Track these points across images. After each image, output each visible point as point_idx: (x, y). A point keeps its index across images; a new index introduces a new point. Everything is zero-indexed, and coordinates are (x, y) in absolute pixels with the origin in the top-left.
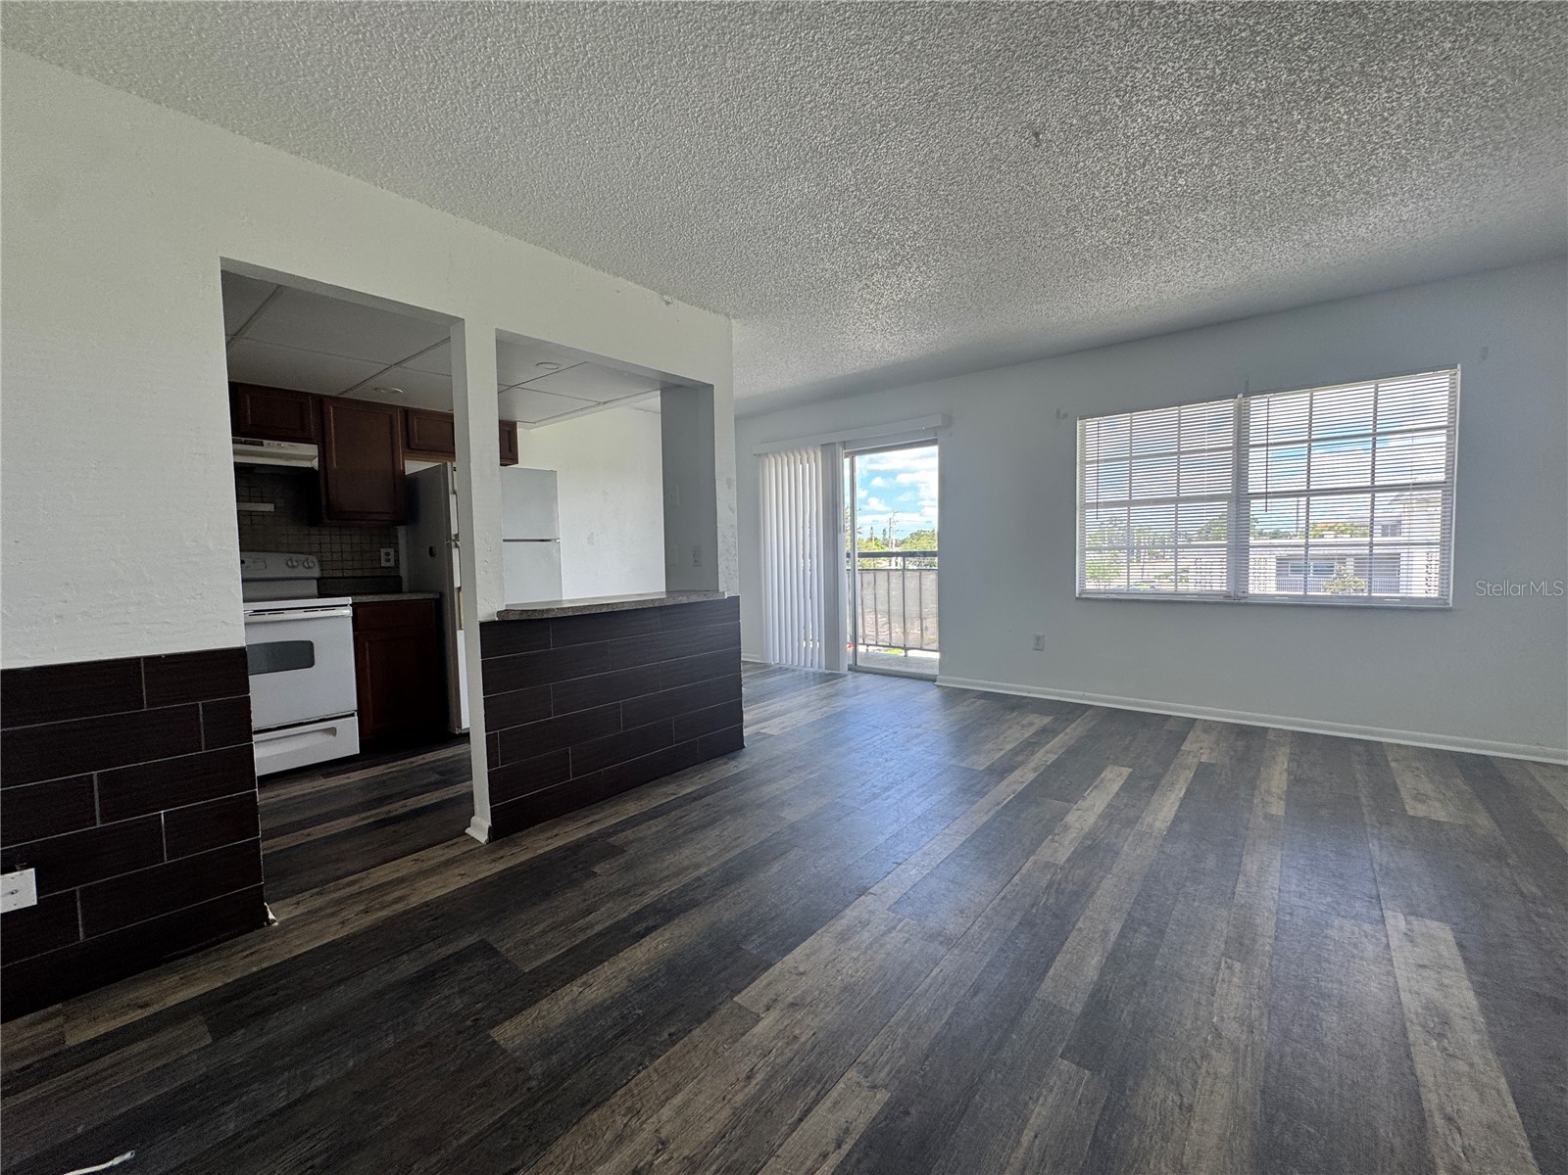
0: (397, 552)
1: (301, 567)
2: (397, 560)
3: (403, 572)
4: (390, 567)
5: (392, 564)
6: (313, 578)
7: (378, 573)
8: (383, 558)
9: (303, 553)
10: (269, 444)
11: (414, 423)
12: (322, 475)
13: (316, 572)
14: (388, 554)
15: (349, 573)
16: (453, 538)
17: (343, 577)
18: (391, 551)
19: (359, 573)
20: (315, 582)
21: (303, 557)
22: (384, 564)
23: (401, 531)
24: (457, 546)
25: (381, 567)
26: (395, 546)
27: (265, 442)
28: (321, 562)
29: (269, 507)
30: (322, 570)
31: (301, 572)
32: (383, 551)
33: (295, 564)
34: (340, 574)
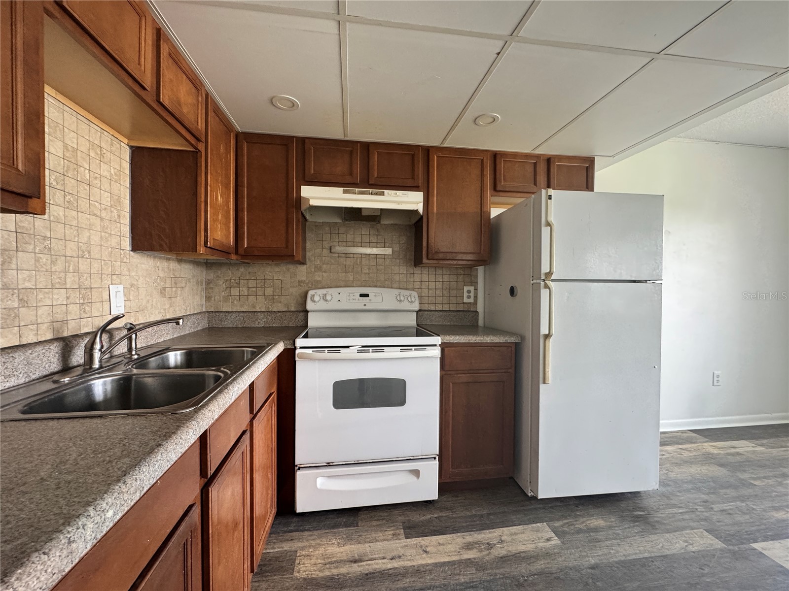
0: (476, 289)
1: (406, 301)
2: (476, 297)
3: (480, 308)
4: (470, 303)
5: (472, 300)
6: (414, 311)
7: (461, 308)
8: (466, 294)
9: (407, 289)
10: (388, 193)
11: (501, 166)
12: (425, 220)
13: (416, 306)
14: (469, 292)
15: (439, 307)
16: (543, 277)
17: (435, 311)
18: (472, 288)
19: (446, 308)
20: (416, 313)
21: (407, 293)
22: (466, 300)
23: (481, 270)
24: (546, 286)
25: (464, 303)
26: (474, 283)
27: (386, 192)
28: (420, 297)
29: (389, 251)
30: (421, 304)
31: (406, 305)
32: (466, 289)
33: (402, 298)
34: (433, 308)
